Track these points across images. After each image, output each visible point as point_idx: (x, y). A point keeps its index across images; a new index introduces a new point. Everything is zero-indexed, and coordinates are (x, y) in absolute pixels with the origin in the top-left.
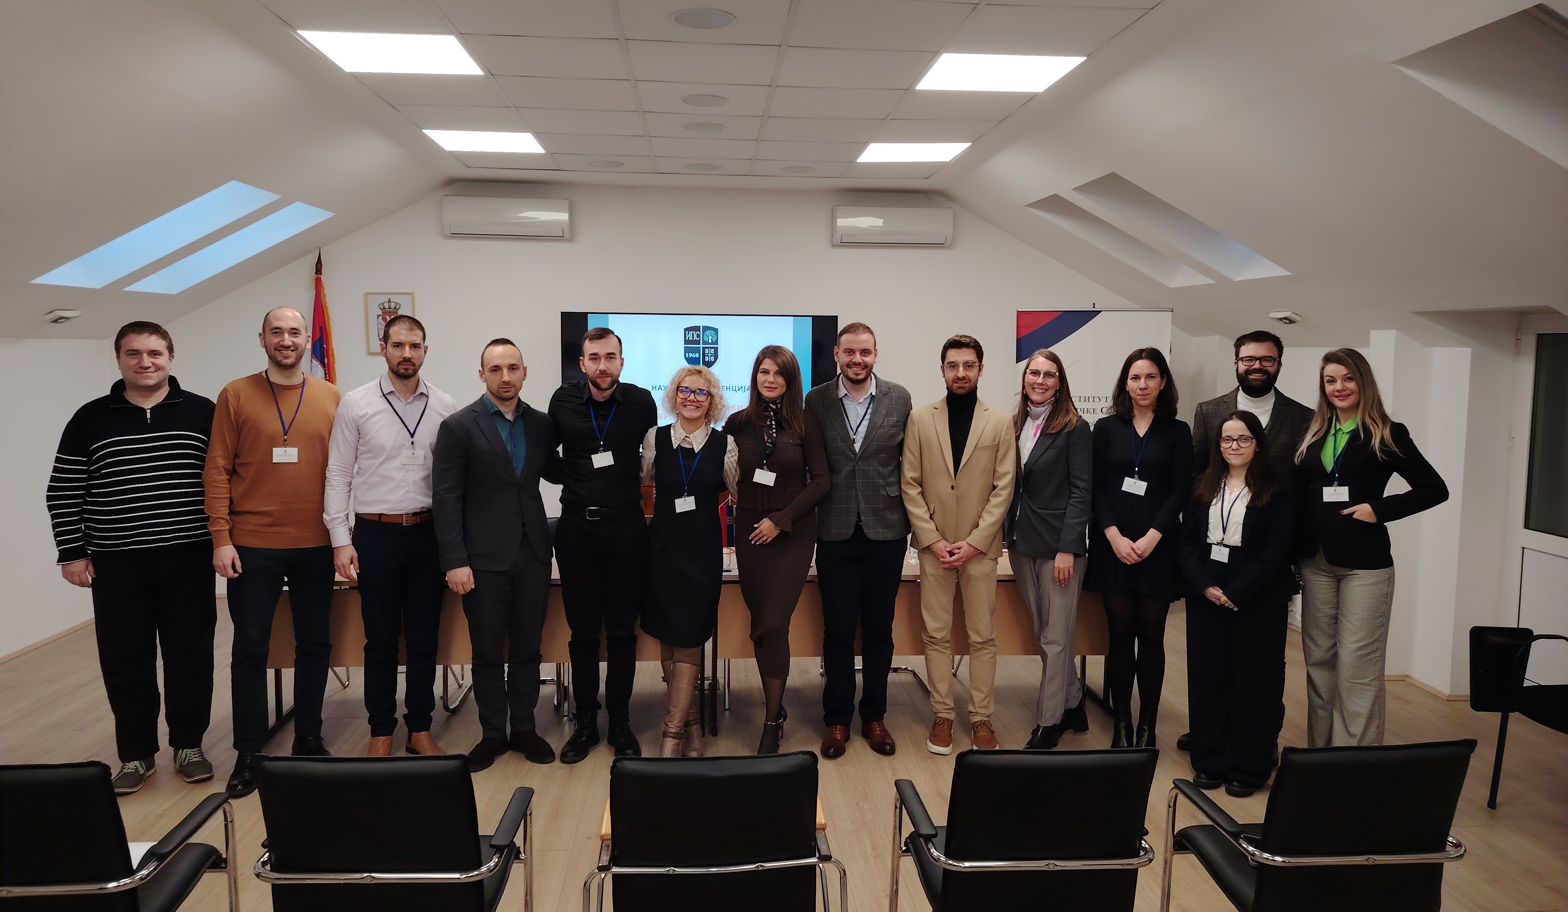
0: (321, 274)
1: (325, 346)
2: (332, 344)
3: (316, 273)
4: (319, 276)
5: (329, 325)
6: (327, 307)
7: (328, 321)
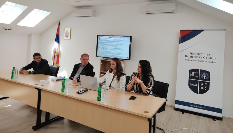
3: (59, 25)
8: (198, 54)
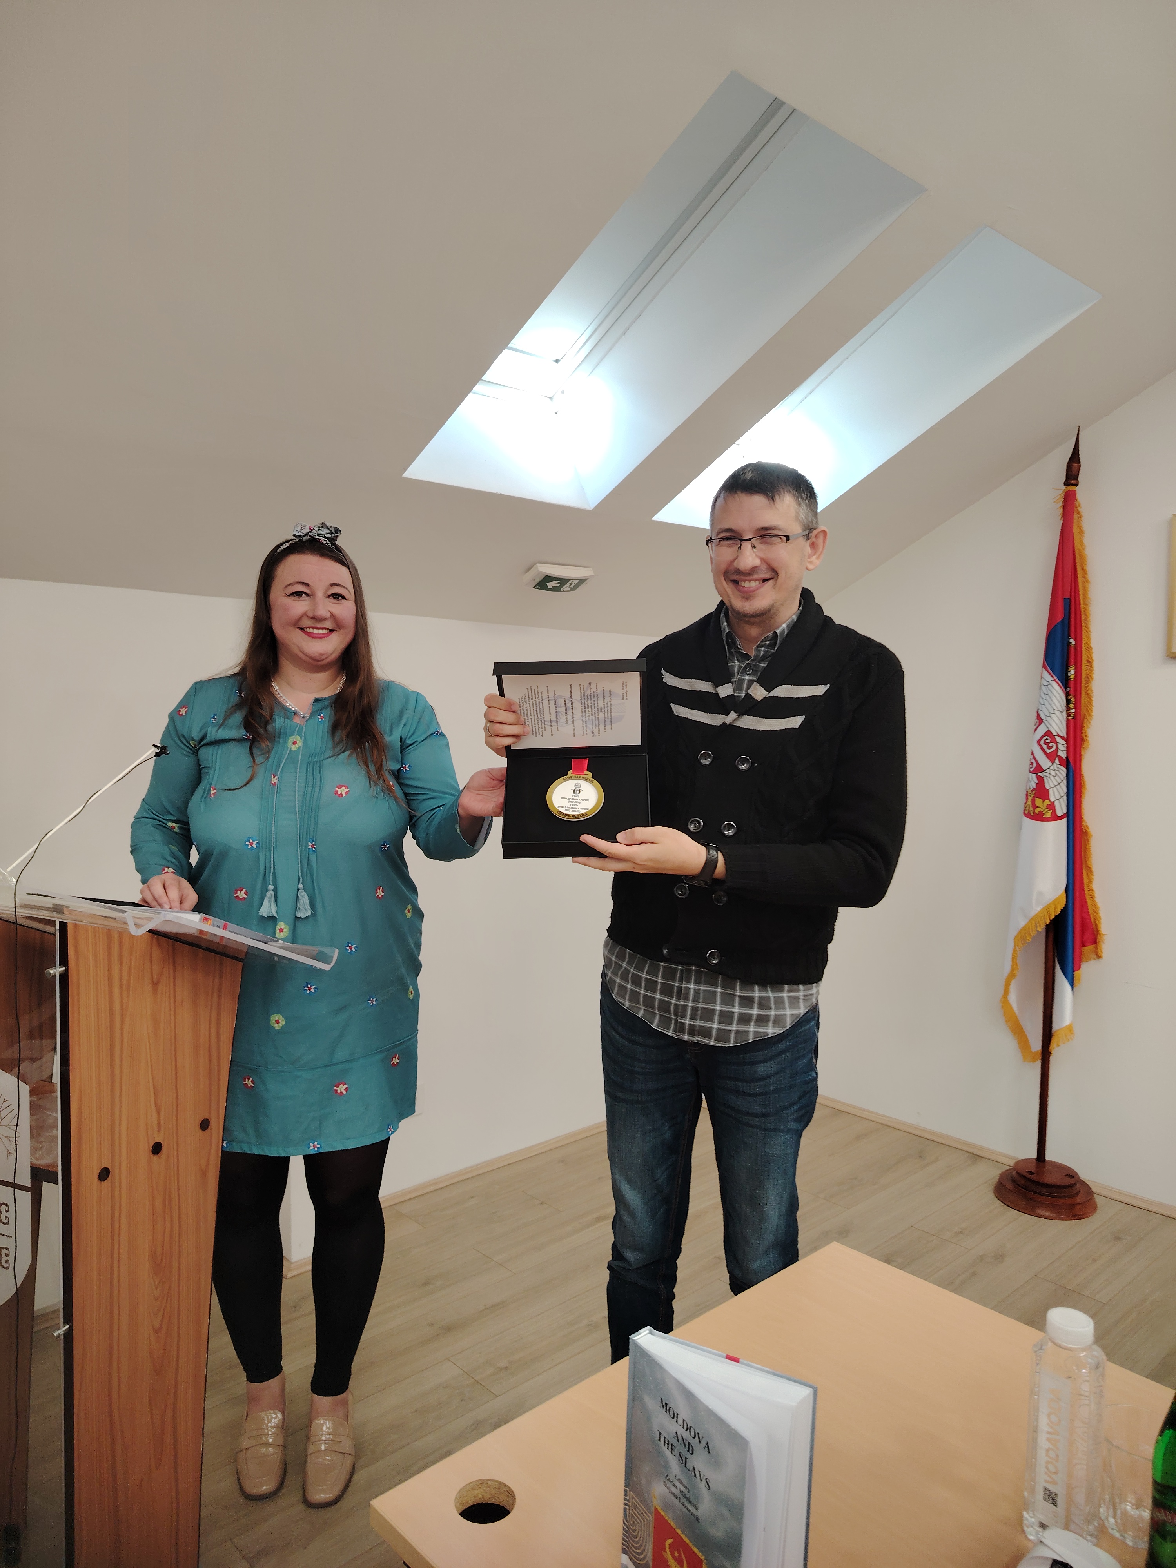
0: (1077, 485)
1: (1072, 640)
2: (1088, 637)
3: (1067, 484)
4: (1071, 487)
5: (1085, 597)
6: (1083, 558)
7: (1085, 589)
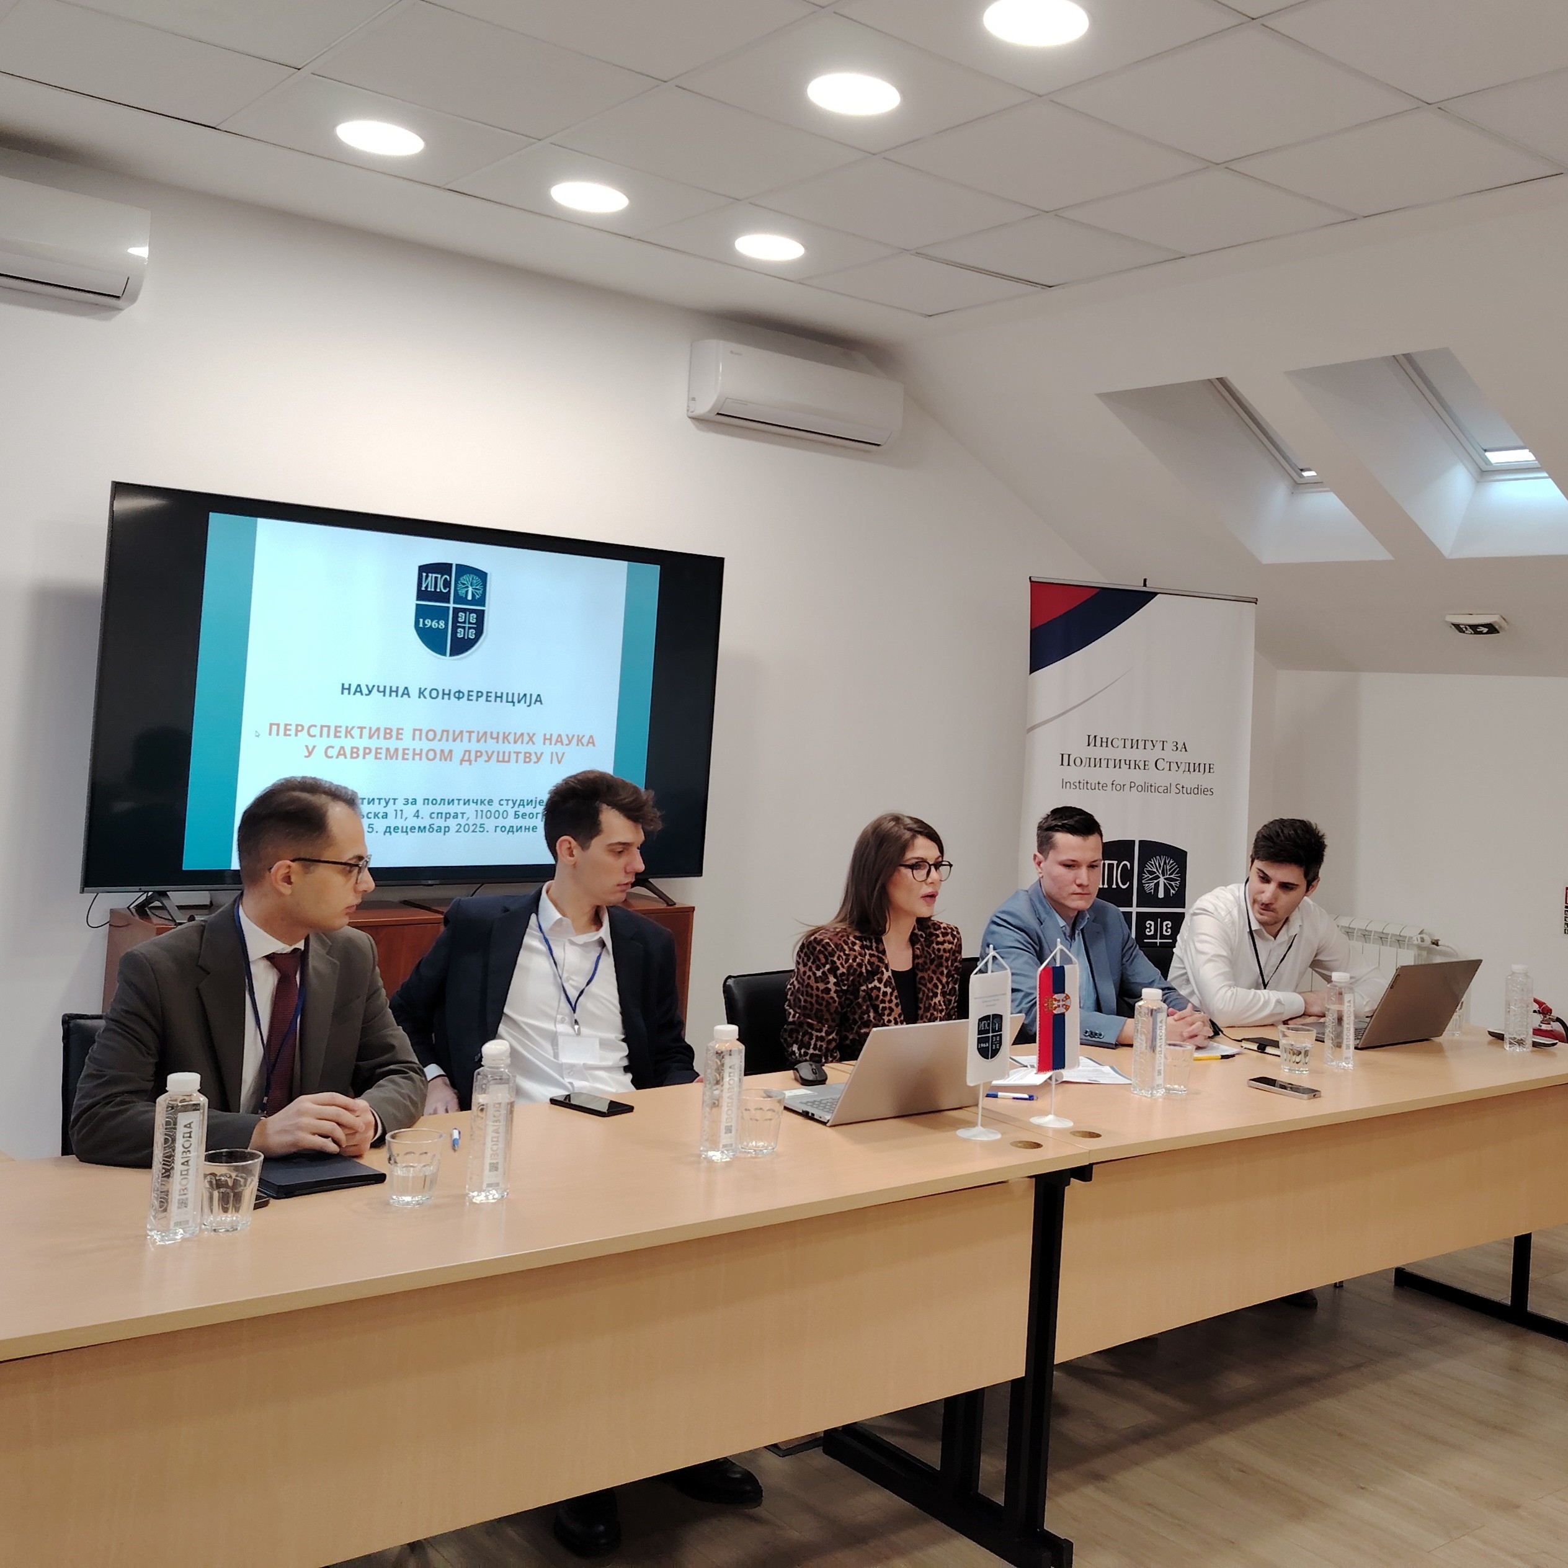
8: (1128, 744)
